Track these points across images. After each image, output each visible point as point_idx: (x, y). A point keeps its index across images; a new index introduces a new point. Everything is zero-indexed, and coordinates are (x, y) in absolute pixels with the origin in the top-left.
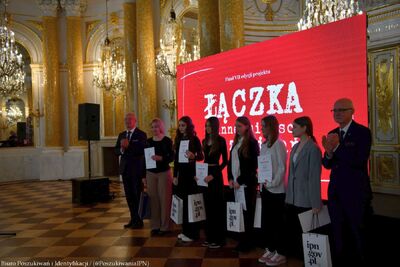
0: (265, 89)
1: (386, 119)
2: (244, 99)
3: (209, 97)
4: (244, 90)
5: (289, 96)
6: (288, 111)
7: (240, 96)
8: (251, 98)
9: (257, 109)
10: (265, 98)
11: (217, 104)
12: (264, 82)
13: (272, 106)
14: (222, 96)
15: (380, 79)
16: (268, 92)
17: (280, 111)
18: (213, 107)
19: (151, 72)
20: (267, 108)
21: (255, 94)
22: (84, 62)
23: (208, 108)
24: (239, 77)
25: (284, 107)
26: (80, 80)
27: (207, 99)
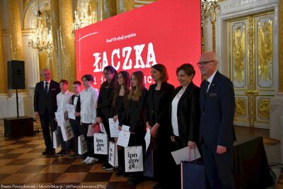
0: (133, 48)
1: (240, 71)
2: (119, 57)
3: (96, 55)
4: (119, 49)
5: (149, 54)
6: (148, 66)
7: (116, 54)
8: (124, 56)
9: (128, 64)
10: (133, 56)
11: (101, 61)
12: (132, 43)
13: (137, 62)
14: (105, 54)
15: (236, 42)
16: (135, 51)
17: (143, 66)
18: (99, 63)
19: (70, 36)
20: (134, 63)
21: (126, 52)
22: (23, 29)
23: (96, 64)
24: (115, 39)
25: (145, 63)
26: (20, 43)
27: (94, 57)
